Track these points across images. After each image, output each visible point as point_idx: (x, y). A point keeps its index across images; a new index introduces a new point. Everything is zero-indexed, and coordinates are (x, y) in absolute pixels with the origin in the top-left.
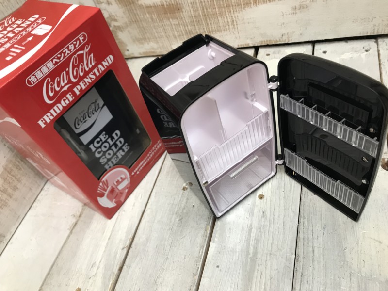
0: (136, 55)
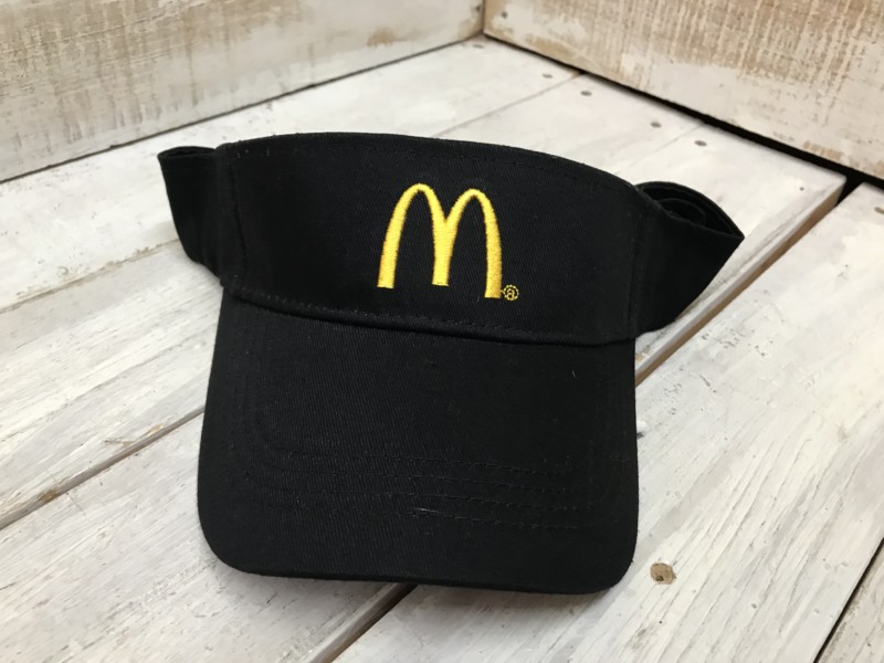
0: (518, 39)
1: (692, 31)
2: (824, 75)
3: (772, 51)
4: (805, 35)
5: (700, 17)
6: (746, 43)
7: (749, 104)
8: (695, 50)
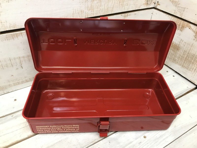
1: (175, 59)
2: (193, 71)
3: (186, 65)
4: (191, 64)
5: (176, 57)
6: (182, 63)
7: (182, 72)
8: (175, 62)
